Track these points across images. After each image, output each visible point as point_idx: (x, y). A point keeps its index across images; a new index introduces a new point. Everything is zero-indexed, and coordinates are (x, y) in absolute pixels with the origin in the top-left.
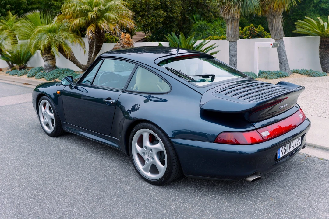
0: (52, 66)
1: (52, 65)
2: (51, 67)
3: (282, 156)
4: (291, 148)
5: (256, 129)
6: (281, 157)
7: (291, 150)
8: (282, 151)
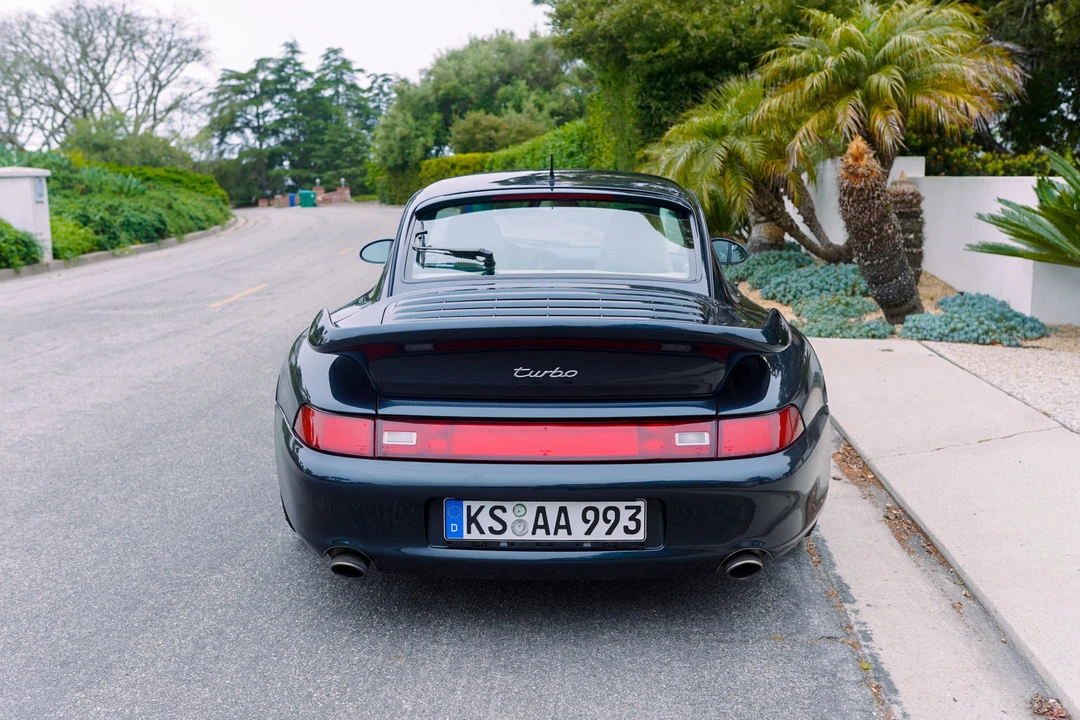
0: (767, 241)
1: (768, 239)
2: (765, 244)
3: (475, 535)
4: (546, 527)
5: (374, 417)
6: (466, 536)
7: (541, 535)
8: (472, 520)
